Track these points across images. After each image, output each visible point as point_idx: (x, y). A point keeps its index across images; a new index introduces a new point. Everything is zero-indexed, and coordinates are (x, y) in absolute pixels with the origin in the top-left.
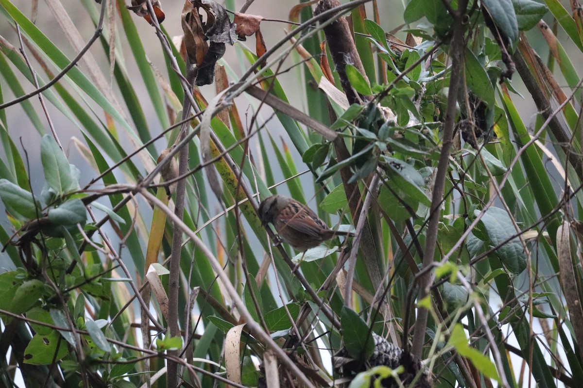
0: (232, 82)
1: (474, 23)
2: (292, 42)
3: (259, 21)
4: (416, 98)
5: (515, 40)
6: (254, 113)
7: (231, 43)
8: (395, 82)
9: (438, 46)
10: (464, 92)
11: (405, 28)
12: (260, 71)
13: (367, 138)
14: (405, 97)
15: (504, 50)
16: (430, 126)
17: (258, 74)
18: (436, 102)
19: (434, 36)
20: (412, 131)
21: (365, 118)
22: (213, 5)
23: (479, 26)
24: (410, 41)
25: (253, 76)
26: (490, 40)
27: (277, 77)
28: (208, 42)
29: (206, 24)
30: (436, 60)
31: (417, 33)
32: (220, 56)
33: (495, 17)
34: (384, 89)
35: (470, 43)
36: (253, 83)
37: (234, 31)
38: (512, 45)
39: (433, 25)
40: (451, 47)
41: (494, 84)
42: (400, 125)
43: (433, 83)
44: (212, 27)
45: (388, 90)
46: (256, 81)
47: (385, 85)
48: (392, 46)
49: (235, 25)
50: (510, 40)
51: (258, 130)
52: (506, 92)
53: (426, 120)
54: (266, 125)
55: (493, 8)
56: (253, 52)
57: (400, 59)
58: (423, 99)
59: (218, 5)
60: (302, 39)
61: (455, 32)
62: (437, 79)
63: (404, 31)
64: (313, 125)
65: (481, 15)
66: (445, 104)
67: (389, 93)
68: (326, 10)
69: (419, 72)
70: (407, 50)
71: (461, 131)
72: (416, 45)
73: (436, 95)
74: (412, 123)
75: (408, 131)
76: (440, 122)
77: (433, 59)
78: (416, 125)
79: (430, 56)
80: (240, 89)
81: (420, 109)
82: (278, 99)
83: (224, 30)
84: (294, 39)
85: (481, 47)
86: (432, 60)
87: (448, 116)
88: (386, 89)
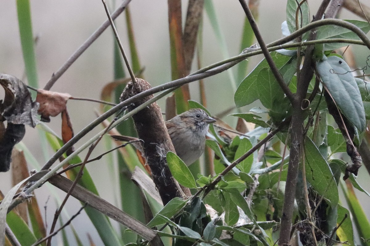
0: (33, 170)
1: (315, 108)
2: (104, 126)
3: (66, 99)
4: (248, 192)
5: (362, 130)
6: (58, 206)
7: (33, 125)
8: (223, 174)
9: (274, 133)
10: (302, 187)
11: (235, 112)
12: (67, 159)
13: (189, 238)
14: (235, 191)
15: (349, 141)
16: (263, 226)
17: (64, 161)
18: (270, 198)
19: (269, 122)
20: (243, 231)
21: (189, 214)
22: (13, 81)
23: (320, 113)
24: (241, 128)
25: (58, 164)
26: (333, 128)
27: (87, 165)
28: (5, 123)
29: (3, 102)
30: (271, 149)
31: (250, 118)
32: (19, 139)
33: (340, 103)
34: (211, 181)
35: (310, 131)
36: (58, 172)
37: (36, 112)
38: (358, 135)
39: (267, 110)
40: (289, 136)
41: (338, 180)
42: (228, 223)
43: (266, 176)
44: (11, 107)
45: (216, 183)
46: (62, 169)
47: (212, 177)
48: (220, 132)
49: (38, 104)
50: (356, 129)
51: (63, 228)
52: (350, 189)
53: (258, 219)
54: (72, 222)
55: (337, 93)
56: (58, 136)
57: (230, 146)
58: (255, 194)
59: (18, 81)
60: (116, 122)
61: (293, 118)
62: (271, 171)
63: (235, 115)
64: (127, 221)
65: (324, 100)
66: (281, 201)
67: (216, 186)
68: (135, 94)
69: (251, 162)
70: (237, 137)
71: (299, 232)
72: (248, 131)
73: (270, 189)
74: (242, 221)
75: (238, 231)
76: (274, 221)
77: (267, 148)
78: (246, 224)
79: (263, 145)
80: (42, 179)
81: (252, 205)
82: (87, 191)
83: (24, 110)
84: (107, 122)
85: (322, 136)
86: (266, 150)
87: (284, 215)
88: (213, 182)
